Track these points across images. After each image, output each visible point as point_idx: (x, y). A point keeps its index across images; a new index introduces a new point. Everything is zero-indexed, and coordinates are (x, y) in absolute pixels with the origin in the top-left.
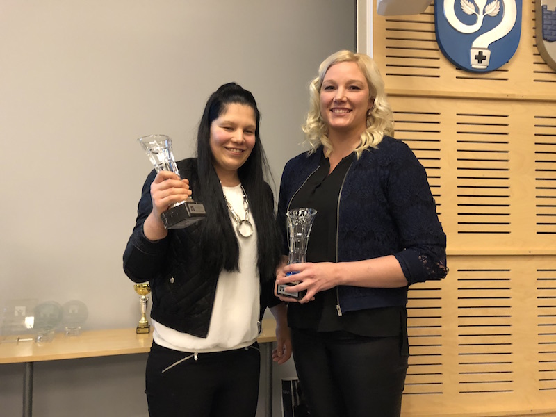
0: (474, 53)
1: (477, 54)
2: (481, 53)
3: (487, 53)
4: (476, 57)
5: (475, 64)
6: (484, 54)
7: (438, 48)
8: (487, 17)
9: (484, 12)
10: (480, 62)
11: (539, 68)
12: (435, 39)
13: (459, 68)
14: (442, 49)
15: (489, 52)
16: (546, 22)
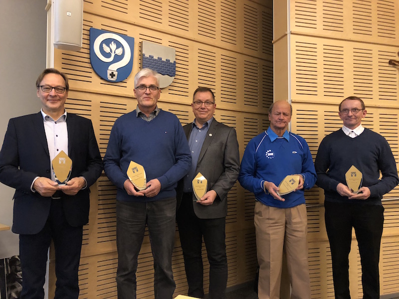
0: (109, 72)
2: (112, 73)
3: (116, 73)
4: (110, 75)
5: (109, 78)
7: (91, 67)
8: (116, 55)
9: (115, 53)
10: (112, 77)
12: (89, 62)
13: (102, 79)
14: (93, 68)
15: (117, 73)
16: (144, 62)
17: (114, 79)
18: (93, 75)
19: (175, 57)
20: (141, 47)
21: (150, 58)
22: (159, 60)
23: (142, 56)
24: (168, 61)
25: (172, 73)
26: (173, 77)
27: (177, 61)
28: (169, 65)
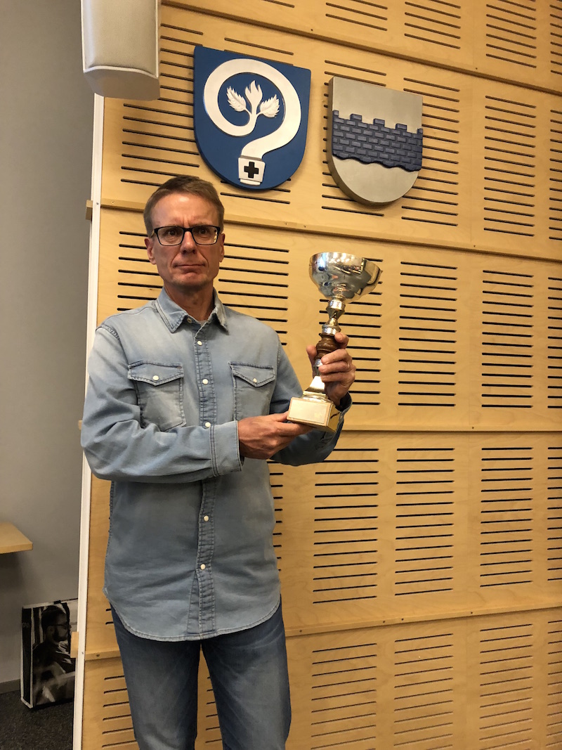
0: (243, 163)
1: (248, 165)
2: (252, 164)
3: (260, 165)
4: (246, 169)
5: (243, 177)
6: (256, 166)
7: (197, 151)
8: (261, 118)
9: (258, 110)
10: (251, 176)
11: (329, 191)
13: (224, 180)
15: (263, 164)
16: (336, 133)
18: (203, 172)
19: (421, 120)
20: (329, 95)
21: (353, 123)
22: (376, 127)
24: (401, 128)
25: (413, 161)
26: (416, 174)
28: (404, 140)
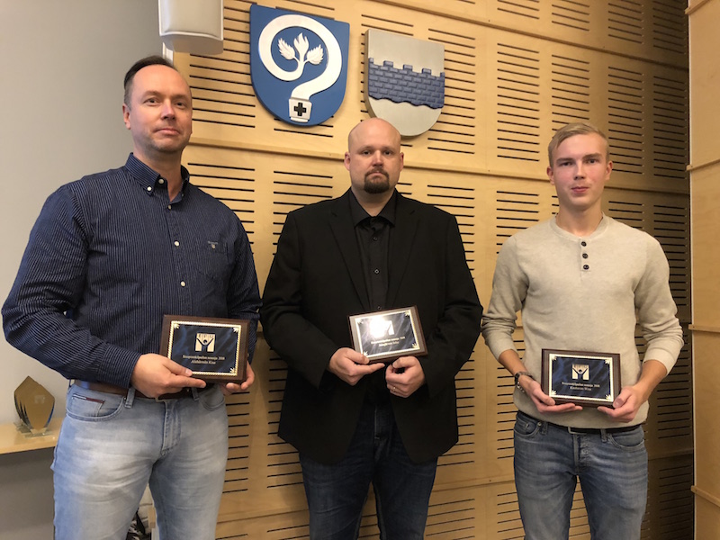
0: (293, 104)
1: (297, 105)
2: (300, 104)
3: (307, 105)
4: (295, 109)
5: (294, 116)
6: (304, 106)
7: (253, 93)
8: (308, 65)
9: (305, 59)
10: (300, 114)
12: (250, 82)
13: (277, 119)
15: (310, 104)
16: (371, 77)
17: (305, 117)
18: (258, 111)
19: (444, 64)
20: (365, 44)
21: (386, 68)
22: (406, 72)
23: (367, 63)
24: (426, 73)
25: (437, 99)
26: (439, 111)
27: (449, 74)
28: (429, 82)
